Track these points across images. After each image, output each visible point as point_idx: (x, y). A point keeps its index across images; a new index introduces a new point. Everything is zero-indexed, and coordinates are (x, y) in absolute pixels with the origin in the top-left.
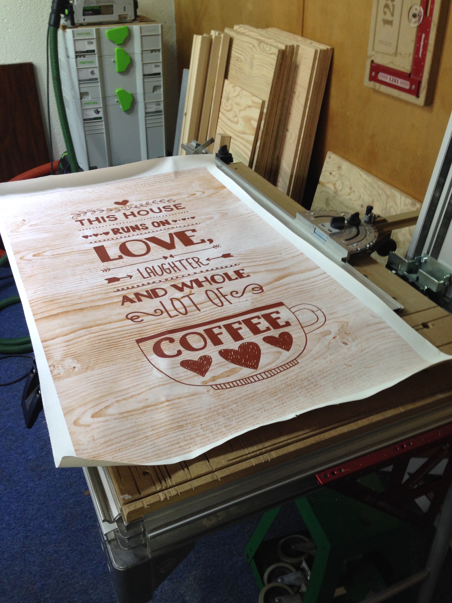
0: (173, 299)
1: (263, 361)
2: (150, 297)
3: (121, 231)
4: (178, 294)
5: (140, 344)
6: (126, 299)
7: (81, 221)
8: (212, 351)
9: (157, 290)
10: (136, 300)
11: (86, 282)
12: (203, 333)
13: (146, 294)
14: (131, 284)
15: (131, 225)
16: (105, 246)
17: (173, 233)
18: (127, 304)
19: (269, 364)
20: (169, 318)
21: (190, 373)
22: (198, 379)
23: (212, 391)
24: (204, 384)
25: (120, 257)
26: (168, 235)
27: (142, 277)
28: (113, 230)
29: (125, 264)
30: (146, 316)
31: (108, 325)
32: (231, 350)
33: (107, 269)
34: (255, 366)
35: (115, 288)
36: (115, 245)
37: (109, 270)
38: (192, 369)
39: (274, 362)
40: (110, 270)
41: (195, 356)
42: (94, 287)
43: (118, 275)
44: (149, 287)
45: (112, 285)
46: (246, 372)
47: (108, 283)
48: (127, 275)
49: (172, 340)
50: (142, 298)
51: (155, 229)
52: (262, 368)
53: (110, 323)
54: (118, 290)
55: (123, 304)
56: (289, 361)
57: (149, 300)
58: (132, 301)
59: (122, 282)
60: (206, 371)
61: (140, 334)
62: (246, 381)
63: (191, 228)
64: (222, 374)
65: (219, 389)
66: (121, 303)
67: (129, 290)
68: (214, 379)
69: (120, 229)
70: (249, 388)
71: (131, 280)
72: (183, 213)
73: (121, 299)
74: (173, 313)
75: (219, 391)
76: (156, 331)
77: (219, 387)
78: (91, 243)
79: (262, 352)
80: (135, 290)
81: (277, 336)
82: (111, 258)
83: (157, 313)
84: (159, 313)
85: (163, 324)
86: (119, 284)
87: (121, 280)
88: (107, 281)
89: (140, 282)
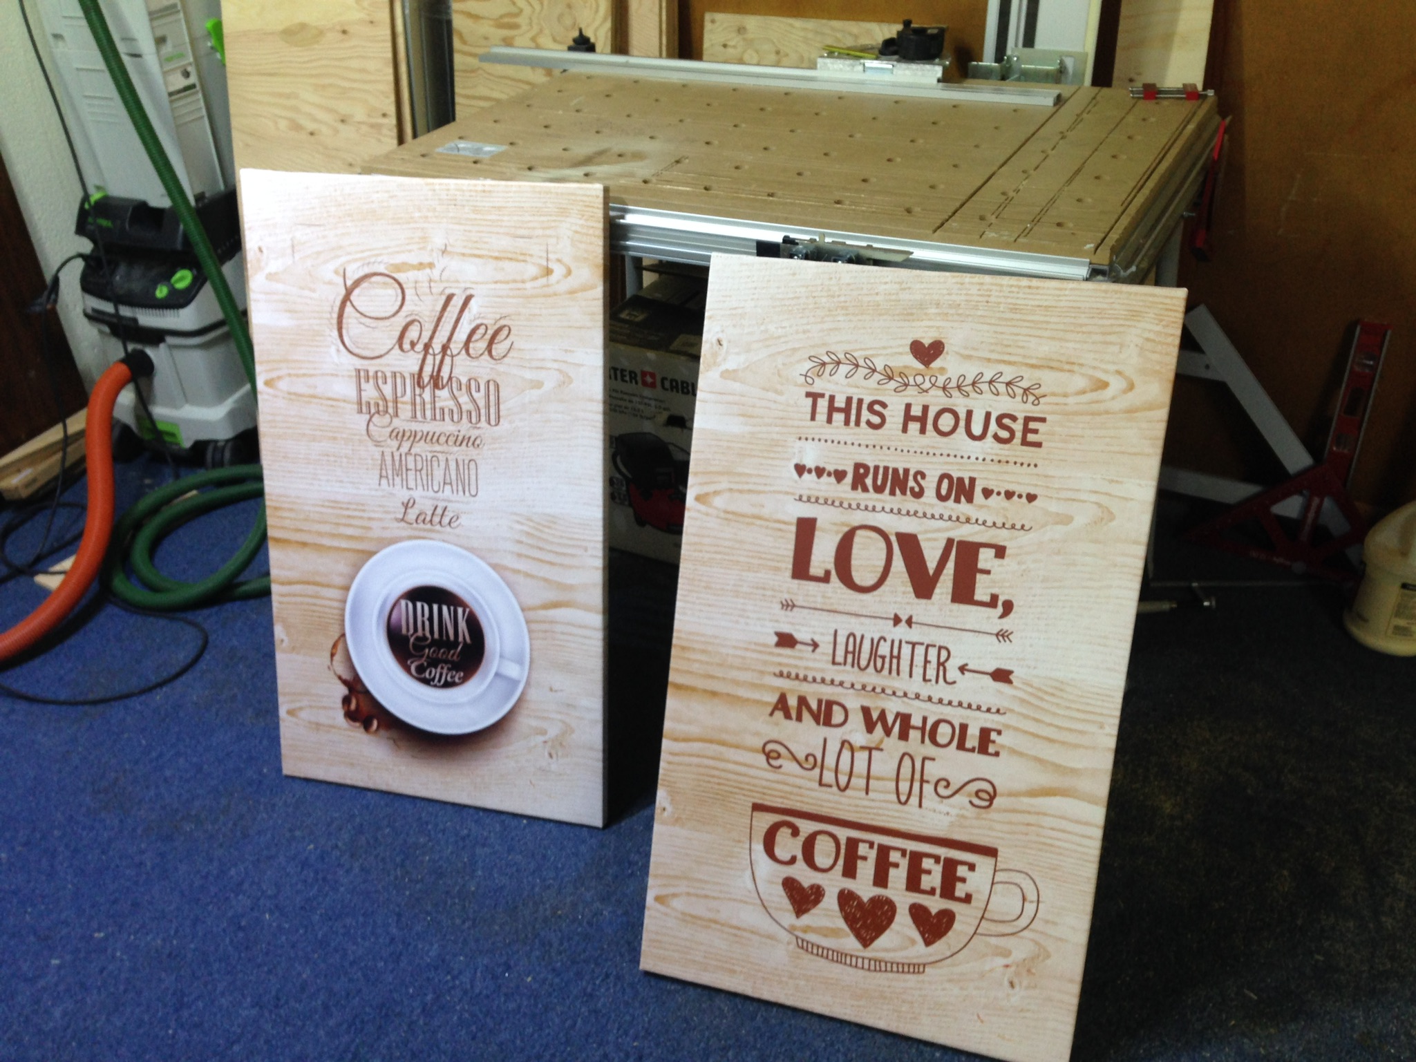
0: (846, 745)
1: (884, 941)
2: (816, 718)
3: (869, 481)
4: (859, 737)
5: (755, 814)
6: (781, 704)
7: (815, 400)
8: (833, 883)
9: (835, 708)
10: (794, 714)
11: (747, 624)
12: (843, 842)
13: (814, 706)
14: (806, 668)
15: (895, 469)
16: (818, 523)
17: (956, 540)
18: (779, 715)
19: (886, 950)
20: (816, 785)
21: (786, 903)
22: (789, 918)
23: (792, 947)
24: (791, 930)
25: (825, 579)
26: (942, 544)
27: (830, 658)
28: (857, 468)
29: (824, 604)
30: (790, 759)
31: (732, 750)
32: (858, 898)
33: (790, 603)
34: (866, 943)
35: (780, 664)
36: (835, 528)
37: (794, 606)
38: (791, 898)
39: (894, 950)
40: (794, 608)
41: (807, 877)
42: (750, 643)
43: (798, 631)
44: (828, 692)
45: (779, 655)
46: (851, 943)
47: (778, 644)
48: (813, 640)
49: (795, 832)
50: (806, 715)
52: (874, 950)
53: (737, 747)
54: (781, 675)
55: (771, 714)
56: (915, 961)
57: (812, 723)
58: (788, 716)
59: (796, 653)
60: (806, 911)
61: (764, 794)
62: (840, 957)
63: (1000, 537)
64: (821, 928)
65: (802, 948)
66: (769, 709)
67: (797, 682)
68: (806, 929)
69: (872, 471)
70: (836, 970)
71: (813, 656)
72: (1024, 467)
73: (773, 698)
74: (829, 777)
75: (801, 951)
76: (785, 801)
77: (805, 946)
78: (800, 499)
79: (893, 926)
80: (805, 689)
81: (934, 911)
82: (812, 571)
83: (808, 762)
84: (809, 765)
85: (803, 791)
86: (790, 657)
87: (798, 647)
88: (775, 639)
89: (822, 670)
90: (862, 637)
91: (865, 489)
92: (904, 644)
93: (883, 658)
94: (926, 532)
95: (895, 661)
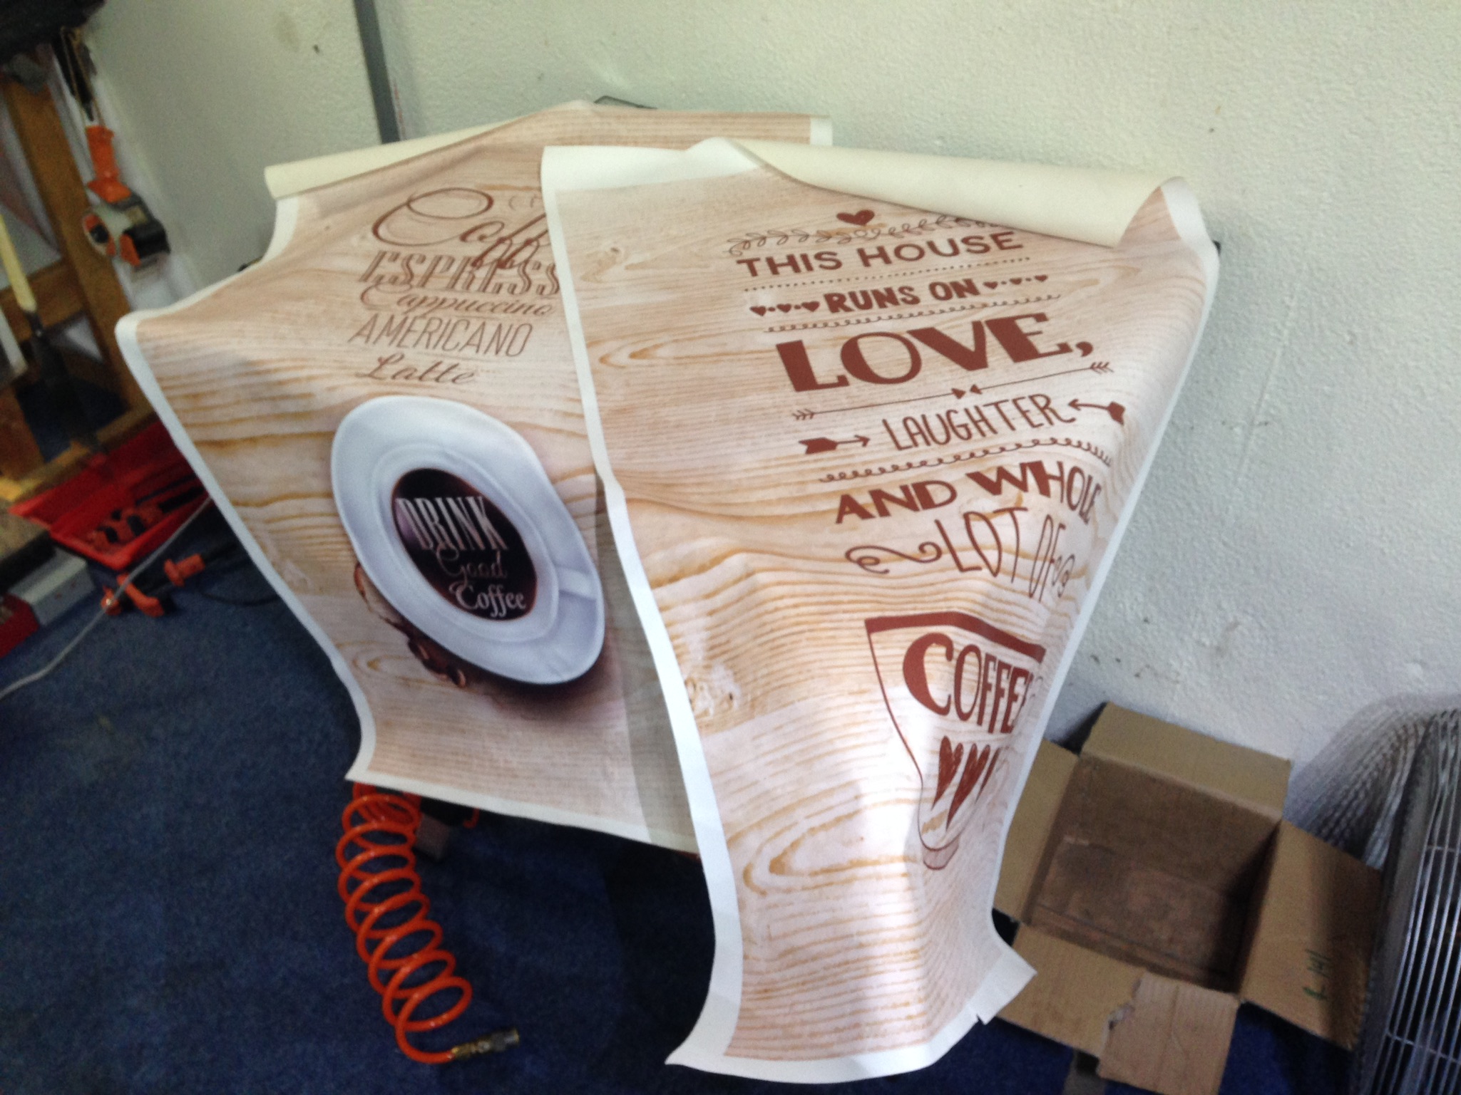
0: (971, 516)
2: (910, 504)
3: (849, 303)
4: (986, 502)
6: (848, 505)
7: (750, 263)
9: (930, 488)
10: (873, 510)
11: (753, 444)
13: (900, 494)
14: (865, 463)
15: (875, 288)
16: (806, 343)
17: (983, 321)
18: (852, 519)
20: (957, 573)
25: (842, 381)
26: (970, 327)
27: (893, 445)
28: (828, 297)
29: (853, 402)
30: (894, 560)
33: (805, 412)
35: (823, 469)
36: (830, 343)
40: (815, 416)
42: (769, 460)
43: (832, 433)
44: (911, 477)
45: (816, 461)
47: (809, 452)
48: (856, 436)
50: (890, 506)
51: (936, 305)
54: (831, 478)
55: (839, 520)
57: (907, 512)
58: (864, 514)
59: (842, 453)
63: (1034, 308)
66: (835, 516)
67: (858, 480)
69: (848, 297)
71: (866, 449)
72: (1017, 262)
73: (836, 504)
74: (969, 558)
76: (920, 606)
78: (771, 330)
80: (876, 482)
82: (820, 380)
83: (926, 553)
84: (931, 554)
85: (939, 587)
86: (835, 458)
87: (839, 447)
88: (804, 448)
89: (888, 459)
90: (924, 417)
91: (848, 310)
92: (982, 409)
93: (965, 426)
94: (943, 323)
95: (982, 425)
